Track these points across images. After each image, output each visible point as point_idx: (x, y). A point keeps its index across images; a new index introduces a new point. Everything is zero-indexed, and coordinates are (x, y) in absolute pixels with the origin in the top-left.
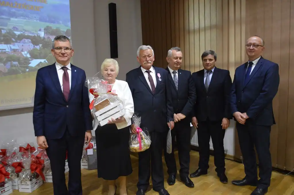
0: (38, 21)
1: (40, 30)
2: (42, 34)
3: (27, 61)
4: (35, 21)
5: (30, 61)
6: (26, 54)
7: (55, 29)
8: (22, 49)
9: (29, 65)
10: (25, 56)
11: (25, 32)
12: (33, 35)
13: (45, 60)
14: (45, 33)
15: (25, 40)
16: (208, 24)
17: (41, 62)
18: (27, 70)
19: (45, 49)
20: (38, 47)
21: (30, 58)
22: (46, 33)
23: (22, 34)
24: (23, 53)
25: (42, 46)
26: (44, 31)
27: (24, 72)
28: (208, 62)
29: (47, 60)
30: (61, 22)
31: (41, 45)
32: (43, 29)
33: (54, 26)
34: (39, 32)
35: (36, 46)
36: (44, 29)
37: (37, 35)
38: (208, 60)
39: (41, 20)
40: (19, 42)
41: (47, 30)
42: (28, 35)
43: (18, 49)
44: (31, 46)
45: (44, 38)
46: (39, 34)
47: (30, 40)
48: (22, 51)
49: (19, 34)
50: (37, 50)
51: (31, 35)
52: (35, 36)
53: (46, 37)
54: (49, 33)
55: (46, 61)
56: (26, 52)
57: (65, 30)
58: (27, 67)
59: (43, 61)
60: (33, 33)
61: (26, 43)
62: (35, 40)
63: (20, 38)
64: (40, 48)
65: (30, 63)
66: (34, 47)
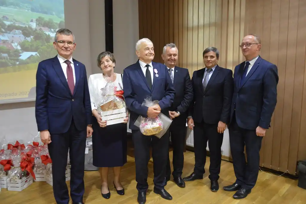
0: (30, 11)
1: (32, 21)
2: (34, 25)
3: (17, 54)
4: (27, 10)
5: (20, 53)
6: (16, 46)
7: (47, 20)
8: (13, 41)
9: (19, 57)
10: (14, 47)
11: (16, 22)
12: (24, 26)
13: (37, 53)
14: (36, 25)
15: (15, 31)
16: (207, 21)
17: (32, 55)
18: (18, 63)
19: (37, 41)
20: (29, 39)
21: (21, 50)
22: (38, 25)
23: (12, 24)
24: (13, 44)
25: (34, 38)
26: (35, 21)
27: (14, 65)
28: (209, 59)
29: (38, 53)
30: (54, 13)
31: (32, 37)
32: (34, 20)
33: (46, 18)
34: (31, 23)
35: (27, 38)
36: (36, 20)
37: (29, 26)
38: (209, 57)
39: (33, 10)
40: (9, 33)
41: (39, 21)
42: (19, 26)
43: (7, 40)
44: (22, 38)
45: (36, 30)
46: (30, 25)
47: (21, 31)
48: (12, 42)
49: (9, 24)
50: (28, 42)
51: (22, 26)
52: (26, 27)
53: (38, 28)
54: (41, 24)
55: (38, 55)
56: (16, 44)
57: (59, 22)
58: (18, 60)
59: (34, 54)
60: (24, 24)
61: (17, 34)
62: (26, 32)
63: (10, 29)
64: (32, 40)
65: (20, 56)
66: (25, 38)
